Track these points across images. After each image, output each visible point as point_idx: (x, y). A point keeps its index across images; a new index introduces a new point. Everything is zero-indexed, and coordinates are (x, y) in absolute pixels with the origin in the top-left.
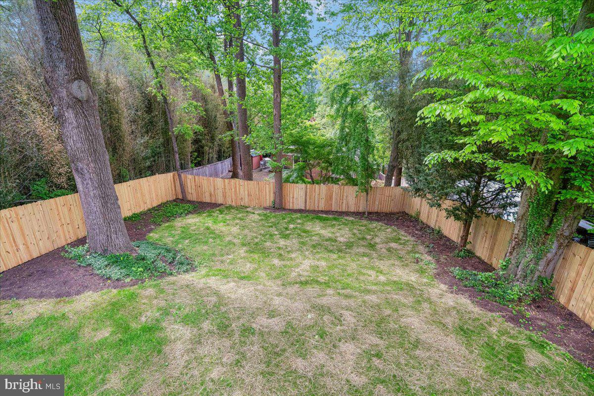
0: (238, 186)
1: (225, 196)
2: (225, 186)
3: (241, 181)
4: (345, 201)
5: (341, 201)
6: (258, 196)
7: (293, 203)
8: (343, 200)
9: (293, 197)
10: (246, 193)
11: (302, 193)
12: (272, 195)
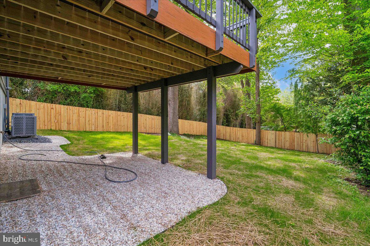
0: (237, 131)
1: (230, 136)
2: (230, 131)
3: (238, 128)
4: (304, 144)
5: (302, 143)
6: (247, 137)
7: (267, 142)
8: (303, 143)
9: (267, 139)
10: (241, 134)
11: (273, 137)
12: (255, 137)
